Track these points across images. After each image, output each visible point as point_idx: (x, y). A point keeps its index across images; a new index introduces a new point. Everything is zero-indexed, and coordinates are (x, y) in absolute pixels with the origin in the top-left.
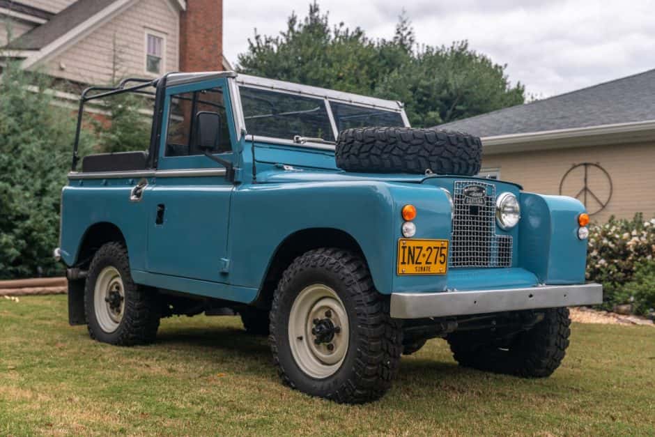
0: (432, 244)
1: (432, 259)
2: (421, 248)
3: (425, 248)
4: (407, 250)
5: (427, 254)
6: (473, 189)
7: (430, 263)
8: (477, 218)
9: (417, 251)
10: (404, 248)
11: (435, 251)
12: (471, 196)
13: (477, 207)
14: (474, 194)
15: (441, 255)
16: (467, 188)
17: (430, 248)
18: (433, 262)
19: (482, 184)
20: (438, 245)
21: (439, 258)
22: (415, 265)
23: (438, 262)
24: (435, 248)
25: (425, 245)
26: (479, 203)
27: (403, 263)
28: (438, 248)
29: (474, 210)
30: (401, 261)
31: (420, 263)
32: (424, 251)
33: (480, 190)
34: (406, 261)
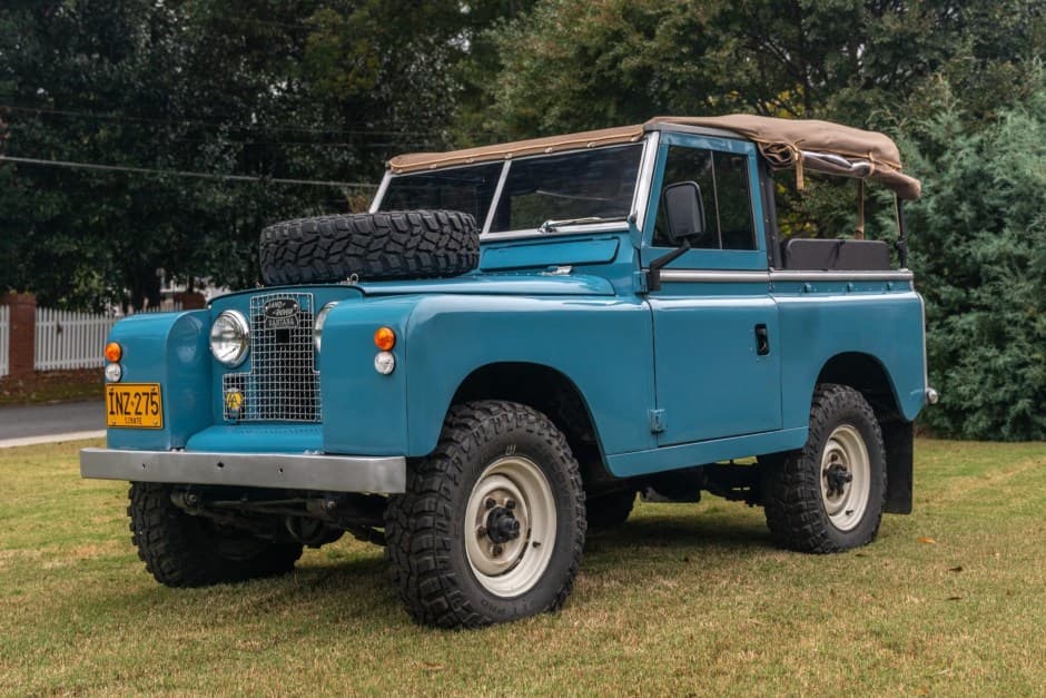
0: (141, 390)
1: (142, 409)
2: (128, 394)
3: (132, 395)
4: (114, 397)
5: (136, 401)
6: (276, 305)
7: (140, 413)
8: (288, 347)
9: (125, 398)
10: (111, 394)
11: (144, 398)
12: (275, 316)
13: (288, 330)
14: (279, 312)
15: (153, 403)
16: (267, 304)
17: (137, 394)
18: (144, 412)
19: (290, 296)
20: (148, 390)
21: (150, 408)
22: (124, 416)
23: (150, 412)
24: (144, 394)
25: (132, 390)
26: (287, 325)
27: (112, 413)
28: (148, 394)
29: (283, 335)
30: (109, 410)
31: (129, 413)
32: (132, 399)
33: (289, 304)
34: (115, 410)
